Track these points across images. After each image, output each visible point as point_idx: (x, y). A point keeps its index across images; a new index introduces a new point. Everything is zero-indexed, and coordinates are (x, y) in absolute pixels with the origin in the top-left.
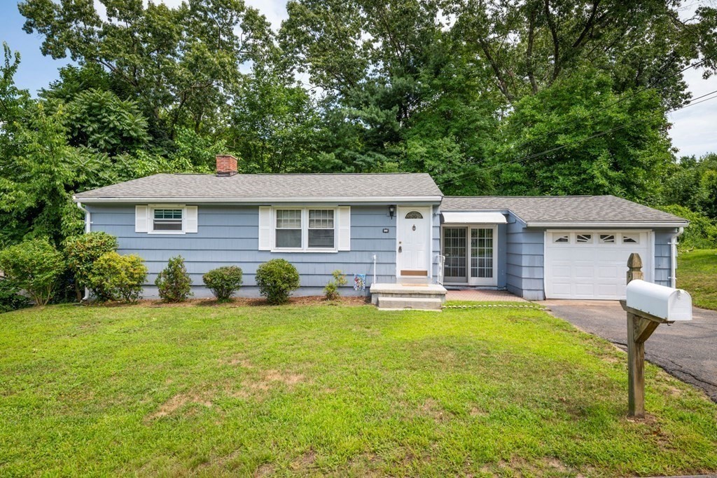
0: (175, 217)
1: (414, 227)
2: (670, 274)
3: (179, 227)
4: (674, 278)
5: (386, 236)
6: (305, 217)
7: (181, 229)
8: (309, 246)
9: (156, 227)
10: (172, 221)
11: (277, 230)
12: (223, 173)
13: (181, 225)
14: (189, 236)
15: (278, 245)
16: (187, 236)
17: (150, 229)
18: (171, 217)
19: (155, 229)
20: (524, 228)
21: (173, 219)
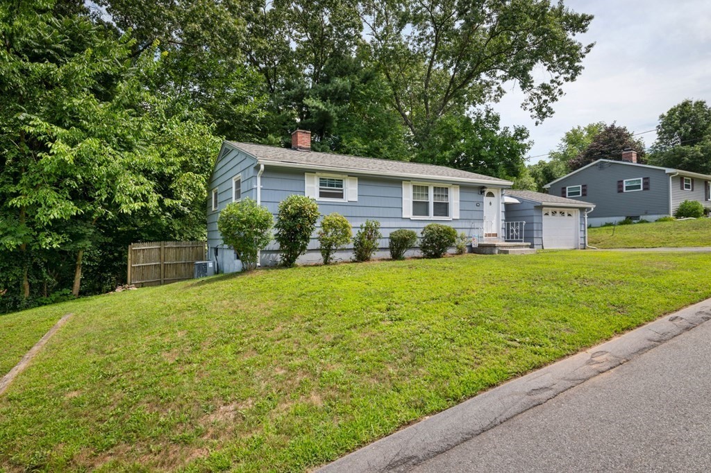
0: (337, 186)
1: (490, 203)
2: (585, 234)
3: (341, 196)
4: (587, 235)
5: (477, 208)
6: (431, 192)
7: (342, 198)
8: (434, 215)
9: (322, 195)
10: (335, 189)
11: (414, 202)
12: (304, 148)
13: (342, 194)
14: (351, 204)
15: (414, 214)
16: (349, 204)
17: (316, 196)
18: (333, 186)
19: (320, 196)
20: (535, 207)
21: (335, 188)
